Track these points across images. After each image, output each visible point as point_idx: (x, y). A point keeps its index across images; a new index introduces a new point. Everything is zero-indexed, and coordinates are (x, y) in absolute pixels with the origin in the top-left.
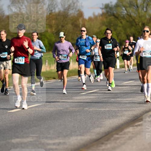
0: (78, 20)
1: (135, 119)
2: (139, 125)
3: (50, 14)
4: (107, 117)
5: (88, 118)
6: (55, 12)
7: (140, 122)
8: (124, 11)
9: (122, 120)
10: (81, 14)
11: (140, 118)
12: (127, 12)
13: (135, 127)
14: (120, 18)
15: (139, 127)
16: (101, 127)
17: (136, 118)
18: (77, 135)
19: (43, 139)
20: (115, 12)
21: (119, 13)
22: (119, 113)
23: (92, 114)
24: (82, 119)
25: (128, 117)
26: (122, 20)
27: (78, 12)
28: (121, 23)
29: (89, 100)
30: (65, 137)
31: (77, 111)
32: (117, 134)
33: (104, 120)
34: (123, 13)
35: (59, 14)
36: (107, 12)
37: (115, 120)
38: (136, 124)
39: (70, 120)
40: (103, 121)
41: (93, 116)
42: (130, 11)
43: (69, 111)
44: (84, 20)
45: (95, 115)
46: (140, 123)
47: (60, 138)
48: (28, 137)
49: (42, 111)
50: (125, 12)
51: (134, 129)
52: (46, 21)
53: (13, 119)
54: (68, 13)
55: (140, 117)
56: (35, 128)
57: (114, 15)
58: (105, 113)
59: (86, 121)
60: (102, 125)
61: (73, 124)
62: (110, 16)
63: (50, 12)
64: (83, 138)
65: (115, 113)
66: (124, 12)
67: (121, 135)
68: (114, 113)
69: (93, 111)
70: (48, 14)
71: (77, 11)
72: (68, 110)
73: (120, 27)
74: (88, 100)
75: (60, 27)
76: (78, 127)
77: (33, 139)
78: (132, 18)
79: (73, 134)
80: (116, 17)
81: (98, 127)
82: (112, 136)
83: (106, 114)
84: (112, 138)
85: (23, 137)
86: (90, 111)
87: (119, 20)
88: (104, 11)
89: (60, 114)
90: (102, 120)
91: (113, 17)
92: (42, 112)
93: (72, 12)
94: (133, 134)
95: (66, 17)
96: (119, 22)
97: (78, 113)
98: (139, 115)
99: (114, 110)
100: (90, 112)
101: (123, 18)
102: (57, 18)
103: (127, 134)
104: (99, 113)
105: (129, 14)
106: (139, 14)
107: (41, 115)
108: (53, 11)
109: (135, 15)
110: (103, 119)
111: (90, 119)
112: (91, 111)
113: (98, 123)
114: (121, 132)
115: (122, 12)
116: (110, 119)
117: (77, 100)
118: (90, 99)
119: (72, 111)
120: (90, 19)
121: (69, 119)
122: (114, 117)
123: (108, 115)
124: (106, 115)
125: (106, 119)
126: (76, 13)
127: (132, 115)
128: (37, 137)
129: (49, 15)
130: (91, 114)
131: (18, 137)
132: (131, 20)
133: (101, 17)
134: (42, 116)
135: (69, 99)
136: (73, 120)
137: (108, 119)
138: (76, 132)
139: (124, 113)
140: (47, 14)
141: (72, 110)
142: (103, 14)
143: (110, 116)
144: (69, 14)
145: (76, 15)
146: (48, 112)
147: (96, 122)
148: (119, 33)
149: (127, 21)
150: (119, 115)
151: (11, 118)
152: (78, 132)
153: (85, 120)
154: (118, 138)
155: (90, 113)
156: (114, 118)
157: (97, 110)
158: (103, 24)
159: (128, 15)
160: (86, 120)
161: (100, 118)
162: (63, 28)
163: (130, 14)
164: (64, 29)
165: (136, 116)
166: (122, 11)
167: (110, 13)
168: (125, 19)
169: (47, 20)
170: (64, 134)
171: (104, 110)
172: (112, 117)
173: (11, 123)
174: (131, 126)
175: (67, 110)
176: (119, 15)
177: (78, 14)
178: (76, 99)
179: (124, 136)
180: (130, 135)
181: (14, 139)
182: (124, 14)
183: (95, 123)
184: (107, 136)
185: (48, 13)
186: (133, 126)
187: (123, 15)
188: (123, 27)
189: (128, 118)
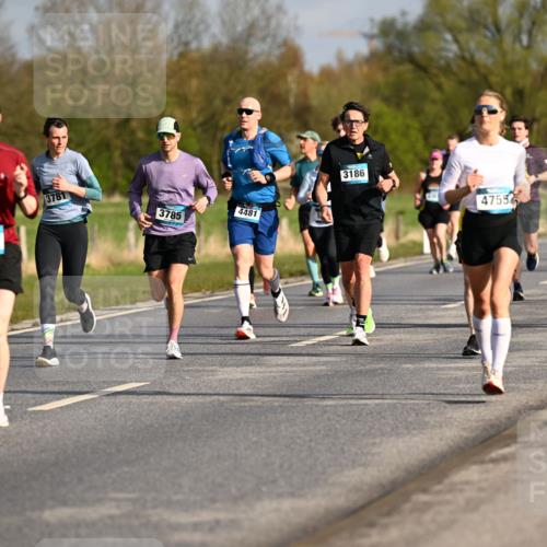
0: (284, 76)
1: (490, 437)
2: (505, 459)
3: (181, 55)
4: (389, 429)
5: (319, 431)
6: (198, 50)
7: (508, 445)
8: (448, 46)
9: (441, 439)
10: (292, 57)
11: (507, 432)
12: (461, 48)
13: (491, 466)
14: (435, 71)
15: (504, 467)
16: (365, 465)
17: (492, 432)
18: (280, 496)
19: (155, 507)
20: (416, 49)
21: (433, 54)
22: (431, 414)
23: (331, 417)
24: (299, 438)
25: (464, 429)
26: (443, 79)
27: (283, 50)
28: (439, 87)
29: (324, 368)
30: (236, 500)
31: (280, 406)
32: (425, 491)
33: (377, 440)
34: (444, 54)
35: (214, 56)
36: (389, 49)
37: (416, 439)
38: (494, 455)
39: (255, 439)
40: (374, 444)
41: (338, 426)
42: (472, 45)
43: (250, 406)
44: (304, 77)
45: (344, 421)
46: (506, 451)
47: (218, 505)
48: (100, 501)
49: (152, 407)
50: (454, 47)
51: (487, 471)
52: (167, 83)
53: (48, 434)
54: (246, 52)
55: (506, 429)
56: (126, 469)
57: (411, 59)
58: (380, 413)
59: (313, 444)
60: (369, 458)
61: (264, 455)
62: (398, 62)
63: (181, 49)
64: (300, 503)
65: (417, 415)
66: (450, 51)
67: (440, 492)
68: (414, 415)
69: (335, 406)
70: (175, 58)
71: (279, 47)
72: (246, 404)
73: (434, 102)
74: (318, 368)
75: (218, 103)
76: (281, 466)
77: (118, 507)
78: (478, 71)
79: (264, 489)
80: (421, 67)
81: (354, 464)
82: (406, 497)
83: (384, 418)
84: (407, 506)
85: (83, 502)
86: (327, 406)
87: (431, 79)
88: (378, 44)
89: (216, 419)
90: (371, 441)
91: (407, 67)
92: (151, 411)
93: (259, 50)
94: (481, 489)
95: (240, 68)
96: (430, 85)
97: (284, 415)
98: (504, 420)
99: (414, 404)
100: (325, 412)
101: (447, 70)
102: (205, 73)
103: (461, 491)
104: (360, 415)
105: (467, 55)
106: (504, 54)
107: (148, 423)
108: (194, 45)
109: (490, 62)
110: (374, 437)
111: (327, 435)
112: (331, 406)
113: (353, 449)
114: (440, 482)
115: (443, 49)
116: (398, 435)
117: (280, 369)
118: (325, 363)
119: (259, 407)
120: (326, 73)
121: (250, 435)
122: (414, 429)
123: (391, 422)
124: (383, 421)
125: (383, 435)
126: (277, 52)
127: (477, 422)
128: (134, 501)
129: (178, 61)
130: (329, 419)
131: (64, 503)
132: (475, 76)
133: (365, 69)
134: (151, 426)
135: (252, 365)
136: (264, 440)
137: (391, 436)
138: (274, 481)
139: (448, 416)
140: (172, 55)
141: (259, 403)
142: (373, 57)
143: (397, 427)
144: (250, 55)
145: (274, 60)
146: (173, 411)
147: (346, 448)
148: (433, 126)
149: (462, 83)
150: (432, 423)
151: (39, 434)
152: (282, 482)
153: (307, 439)
154: (427, 506)
155: (326, 416)
156: (415, 432)
157: (351, 405)
158: (373, 91)
159: (463, 58)
160: (311, 441)
161: (363, 432)
162: (228, 108)
163: (472, 57)
164: (231, 112)
165: (492, 426)
166: (442, 44)
167: (400, 51)
168: (454, 74)
169: (169, 77)
170: (234, 490)
171: (377, 405)
172: (407, 428)
173: (42, 451)
174: (475, 463)
175: (243, 404)
176: (431, 59)
177: (282, 57)
178: (277, 365)
179: (449, 497)
180: (470, 493)
181: (52, 508)
182: (451, 55)
183: (342, 451)
184: (388, 498)
185: (176, 53)
186: (482, 462)
187: (446, 58)
188: (445, 103)
189: (465, 434)
